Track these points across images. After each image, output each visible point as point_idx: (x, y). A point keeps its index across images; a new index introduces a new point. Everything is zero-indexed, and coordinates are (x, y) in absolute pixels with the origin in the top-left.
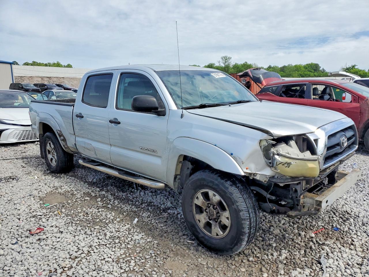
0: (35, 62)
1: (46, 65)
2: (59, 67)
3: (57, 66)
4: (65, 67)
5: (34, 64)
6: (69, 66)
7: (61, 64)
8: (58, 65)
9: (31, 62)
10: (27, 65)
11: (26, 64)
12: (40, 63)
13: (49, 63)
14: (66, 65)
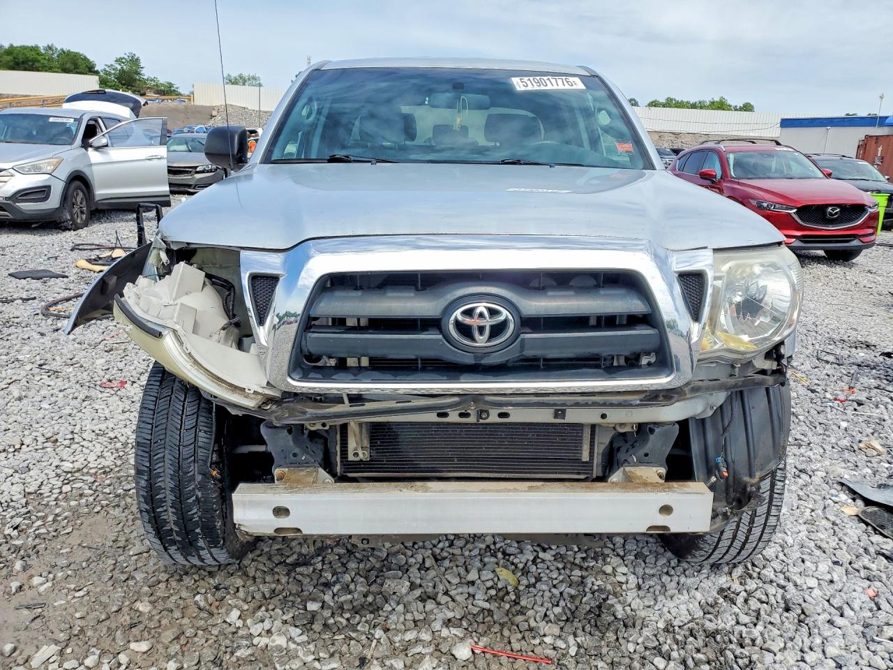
0: (671, 100)
1: (694, 106)
2: (723, 109)
3: (719, 108)
4: (736, 110)
5: (670, 103)
6: (747, 108)
7: (729, 102)
8: (721, 105)
9: (663, 100)
10: (655, 106)
11: (654, 104)
12: (682, 101)
13: (700, 102)
14: (740, 104)
